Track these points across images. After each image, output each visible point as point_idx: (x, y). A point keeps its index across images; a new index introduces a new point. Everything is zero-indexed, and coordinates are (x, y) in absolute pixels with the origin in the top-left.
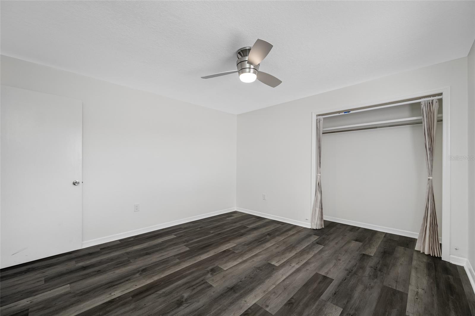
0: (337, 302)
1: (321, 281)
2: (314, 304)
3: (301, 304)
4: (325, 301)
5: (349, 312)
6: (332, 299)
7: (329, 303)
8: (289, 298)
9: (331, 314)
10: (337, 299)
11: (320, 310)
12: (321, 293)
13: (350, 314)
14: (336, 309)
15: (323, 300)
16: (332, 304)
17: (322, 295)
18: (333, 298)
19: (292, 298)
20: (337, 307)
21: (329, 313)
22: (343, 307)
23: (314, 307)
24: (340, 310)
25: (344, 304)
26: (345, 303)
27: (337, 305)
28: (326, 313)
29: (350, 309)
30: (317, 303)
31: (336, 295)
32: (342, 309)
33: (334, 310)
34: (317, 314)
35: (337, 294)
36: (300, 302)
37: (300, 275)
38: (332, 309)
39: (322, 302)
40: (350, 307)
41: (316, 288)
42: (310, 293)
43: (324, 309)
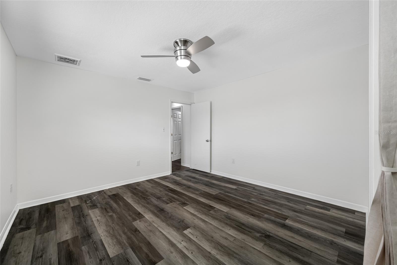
0: (119, 257)
1: (148, 256)
2: (127, 243)
3: (132, 236)
4: (125, 250)
5: (106, 260)
6: (124, 255)
7: (122, 251)
8: (141, 231)
9: (113, 248)
10: (122, 259)
11: (121, 244)
12: (135, 251)
13: (103, 260)
14: (114, 253)
15: (127, 249)
16: (120, 253)
17: (133, 250)
18: (124, 257)
19: (140, 232)
20: (115, 255)
21: (114, 248)
22: (112, 259)
23: (125, 241)
24: (111, 255)
25: (114, 261)
26: (113, 263)
27: (117, 256)
28: (116, 246)
29: (107, 263)
30: (127, 244)
31: (126, 260)
32: (111, 257)
33: (114, 252)
34: (119, 241)
35: (127, 262)
36: (134, 235)
37: (164, 244)
38: (116, 251)
39: (126, 248)
40: (108, 264)
41: (143, 250)
42: (139, 243)
43: (119, 246)
